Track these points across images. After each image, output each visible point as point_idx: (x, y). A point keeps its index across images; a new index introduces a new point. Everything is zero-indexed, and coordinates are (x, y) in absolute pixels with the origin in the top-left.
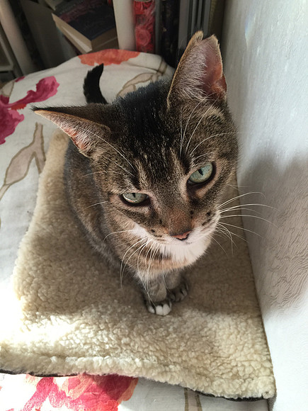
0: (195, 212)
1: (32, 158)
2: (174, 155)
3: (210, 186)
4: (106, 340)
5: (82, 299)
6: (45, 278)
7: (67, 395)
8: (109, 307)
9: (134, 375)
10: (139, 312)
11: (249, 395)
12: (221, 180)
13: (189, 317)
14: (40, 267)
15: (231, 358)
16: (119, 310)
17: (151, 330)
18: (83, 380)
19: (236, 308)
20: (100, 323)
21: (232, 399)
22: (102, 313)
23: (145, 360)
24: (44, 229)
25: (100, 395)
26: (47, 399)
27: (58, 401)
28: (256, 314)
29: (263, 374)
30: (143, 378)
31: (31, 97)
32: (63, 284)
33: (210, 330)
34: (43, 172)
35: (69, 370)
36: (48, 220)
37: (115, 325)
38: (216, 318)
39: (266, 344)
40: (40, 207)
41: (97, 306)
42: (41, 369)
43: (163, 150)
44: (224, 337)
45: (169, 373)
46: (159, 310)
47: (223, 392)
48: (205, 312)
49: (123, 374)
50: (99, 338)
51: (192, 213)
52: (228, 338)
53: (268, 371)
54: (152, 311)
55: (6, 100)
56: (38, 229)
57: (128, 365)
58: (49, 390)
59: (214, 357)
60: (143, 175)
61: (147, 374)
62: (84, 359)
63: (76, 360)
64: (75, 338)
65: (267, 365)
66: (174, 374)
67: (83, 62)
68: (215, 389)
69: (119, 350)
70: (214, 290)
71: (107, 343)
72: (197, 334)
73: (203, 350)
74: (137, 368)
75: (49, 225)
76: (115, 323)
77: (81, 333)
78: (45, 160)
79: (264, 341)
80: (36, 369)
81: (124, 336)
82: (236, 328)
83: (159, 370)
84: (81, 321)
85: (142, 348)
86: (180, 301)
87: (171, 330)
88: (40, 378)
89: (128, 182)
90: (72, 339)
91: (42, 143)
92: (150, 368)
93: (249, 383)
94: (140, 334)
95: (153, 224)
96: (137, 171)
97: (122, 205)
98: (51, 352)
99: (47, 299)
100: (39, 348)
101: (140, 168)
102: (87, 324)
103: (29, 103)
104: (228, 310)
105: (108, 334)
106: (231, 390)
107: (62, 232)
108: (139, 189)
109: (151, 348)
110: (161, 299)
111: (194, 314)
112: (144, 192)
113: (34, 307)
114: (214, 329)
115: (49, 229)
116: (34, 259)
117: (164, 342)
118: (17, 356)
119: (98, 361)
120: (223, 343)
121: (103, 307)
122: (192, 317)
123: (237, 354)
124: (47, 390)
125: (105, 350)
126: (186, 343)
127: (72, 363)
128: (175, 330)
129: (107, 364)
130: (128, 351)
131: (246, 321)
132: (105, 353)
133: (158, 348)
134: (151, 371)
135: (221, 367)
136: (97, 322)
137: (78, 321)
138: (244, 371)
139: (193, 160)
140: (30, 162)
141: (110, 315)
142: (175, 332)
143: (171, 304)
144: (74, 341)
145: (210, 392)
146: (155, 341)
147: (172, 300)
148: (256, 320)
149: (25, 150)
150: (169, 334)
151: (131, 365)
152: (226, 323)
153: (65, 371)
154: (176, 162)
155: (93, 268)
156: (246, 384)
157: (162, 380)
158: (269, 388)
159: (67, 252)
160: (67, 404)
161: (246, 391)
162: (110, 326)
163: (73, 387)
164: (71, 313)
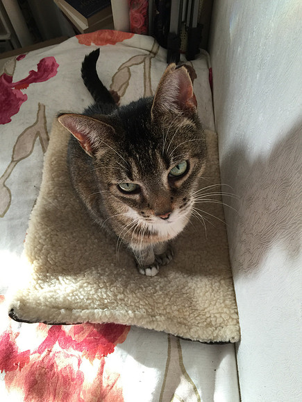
0: (175, 198)
1: (36, 137)
2: (158, 155)
3: (185, 179)
4: (105, 296)
5: (84, 263)
6: (53, 245)
7: (73, 339)
8: (107, 269)
9: (128, 324)
10: (132, 273)
11: (219, 340)
12: (194, 174)
13: (173, 278)
14: (48, 236)
15: (206, 310)
16: (115, 272)
17: (141, 288)
18: (86, 327)
19: (212, 271)
20: (99, 283)
21: (206, 343)
22: (101, 275)
23: (137, 312)
24: (50, 203)
25: (99, 339)
26: (57, 342)
27: (65, 344)
28: (229, 276)
29: (231, 323)
30: (135, 326)
31: (33, 77)
32: (68, 251)
33: (190, 288)
34: (48, 152)
35: (75, 320)
36: (53, 194)
37: (112, 284)
38: (196, 279)
39: (235, 300)
40: (45, 183)
41: (97, 269)
42: (53, 319)
43: (150, 151)
44: (201, 294)
45: (155, 322)
46: (148, 272)
47: (199, 337)
48: (187, 274)
49: (119, 323)
50: (99, 294)
51: (172, 198)
52: (204, 294)
53: (235, 321)
54: (143, 272)
55: (9, 79)
56: (45, 203)
57: (122, 315)
58: (58, 336)
59: (192, 309)
60: (135, 170)
61: (138, 323)
62: (88, 311)
63: (81, 312)
64: (79, 294)
65: (235, 316)
66: (160, 323)
67: (80, 42)
68: (193, 334)
69: (116, 304)
70: (195, 256)
71: (106, 299)
72: (179, 291)
73: (183, 305)
74: (130, 318)
75: (54, 199)
76: (112, 283)
77: (84, 290)
78: (48, 139)
79: (233, 298)
80: (48, 319)
81: (120, 293)
82: (211, 287)
83: (148, 320)
84: (84, 281)
85: (134, 302)
86: (166, 264)
87: (158, 288)
88: (50, 326)
89: (124, 175)
90: (77, 295)
91: (45, 123)
92: (141, 318)
93: (220, 330)
94: (132, 292)
95: (143, 208)
96: (131, 167)
97: (119, 193)
98: (60, 306)
99: (56, 263)
100: (50, 302)
101: (133, 164)
102: (89, 283)
103: (32, 83)
104: (205, 272)
105: (106, 291)
106: (205, 335)
107: (65, 206)
108: (132, 180)
109: (141, 303)
110: (150, 263)
111: (177, 275)
112: (136, 182)
113: (45, 270)
114: (193, 288)
115: (54, 203)
116: (43, 229)
117: (152, 298)
118: (33, 308)
119: (98, 313)
120: (200, 299)
121: (102, 270)
122: (176, 278)
123: (211, 308)
124: (57, 335)
125: (104, 304)
126: (170, 299)
127: (78, 314)
128: (161, 289)
129: (105, 315)
130: (123, 305)
131: (219, 282)
132: (104, 306)
133: (147, 302)
134: (141, 320)
135: (198, 318)
136: (97, 281)
137: (81, 281)
138: (216, 321)
139: (172, 158)
140: (35, 140)
141: (108, 276)
142: (161, 290)
143: (158, 267)
144: (79, 297)
145: (188, 337)
146: (145, 297)
147: (159, 263)
148: (228, 280)
149: (30, 129)
150: (156, 291)
151: (125, 316)
152: (203, 283)
153: (72, 320)
154: (160, 160)
155: (93, 237)
156: (217, 331)
157: (150, 328)
158: (235, 334)
159: (70, 223)
160: (73, 347)
161: (217, 336)
162: (107, 284)
163: (78, 333)
164: (75, 274)
